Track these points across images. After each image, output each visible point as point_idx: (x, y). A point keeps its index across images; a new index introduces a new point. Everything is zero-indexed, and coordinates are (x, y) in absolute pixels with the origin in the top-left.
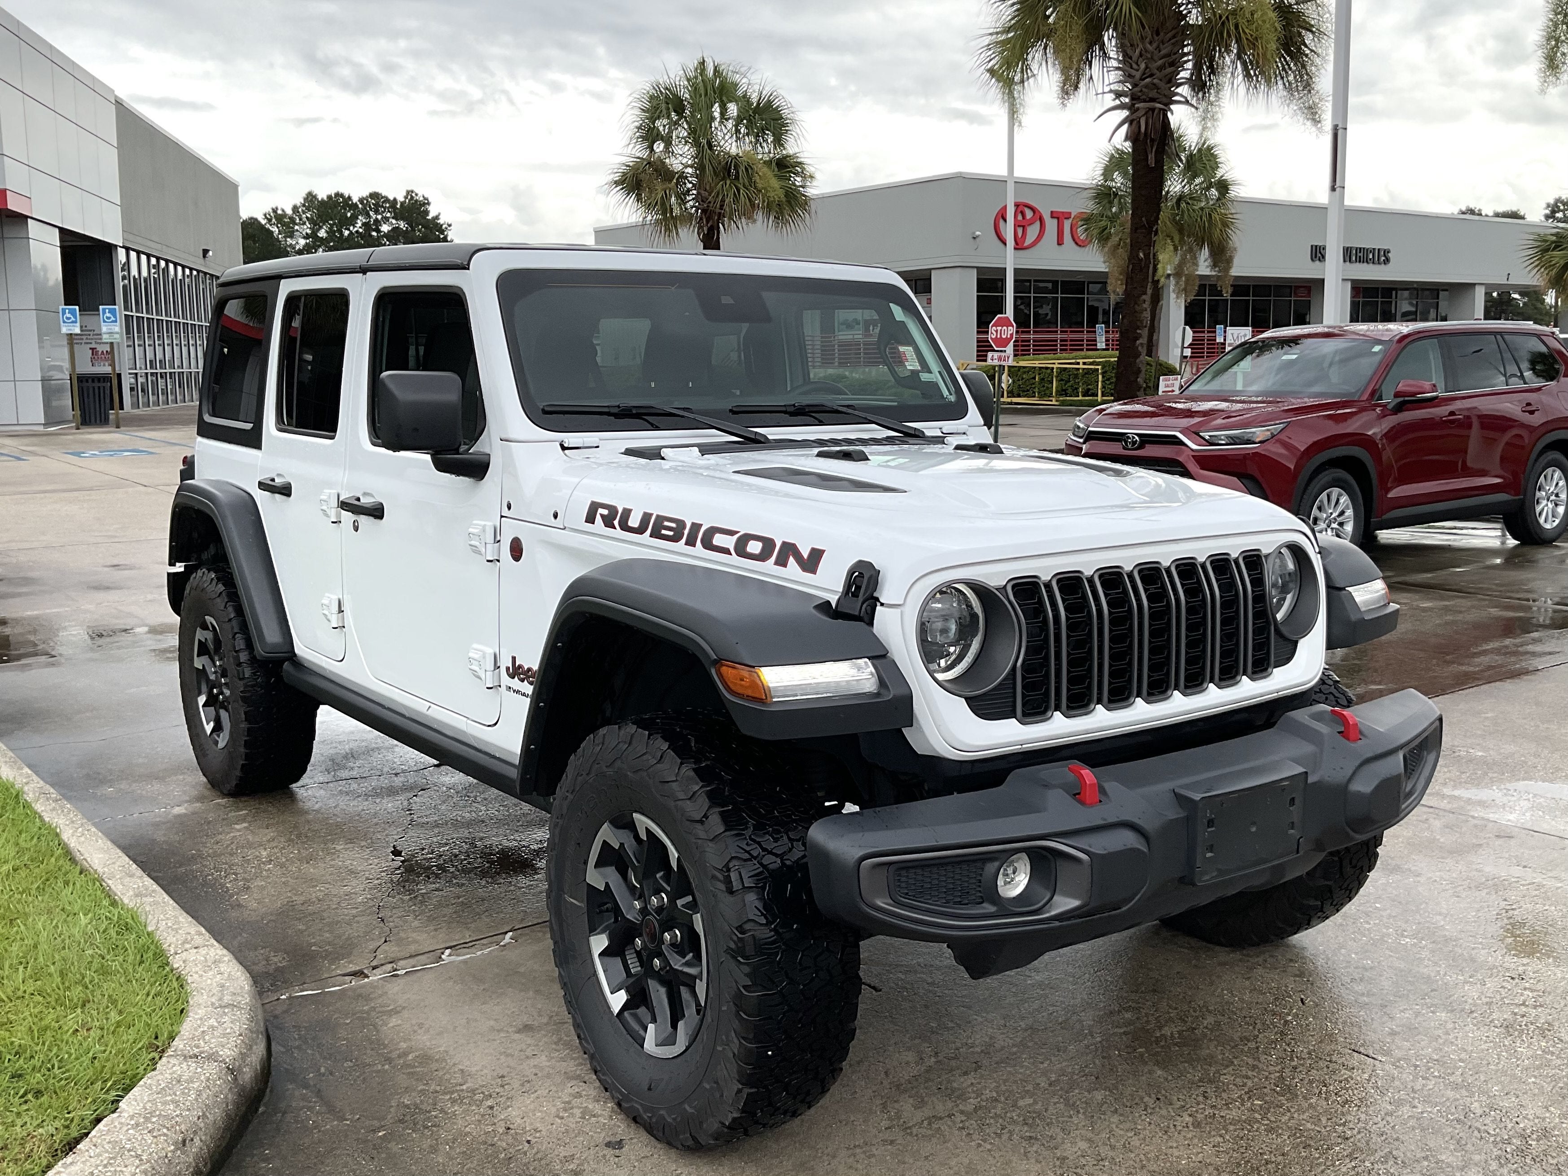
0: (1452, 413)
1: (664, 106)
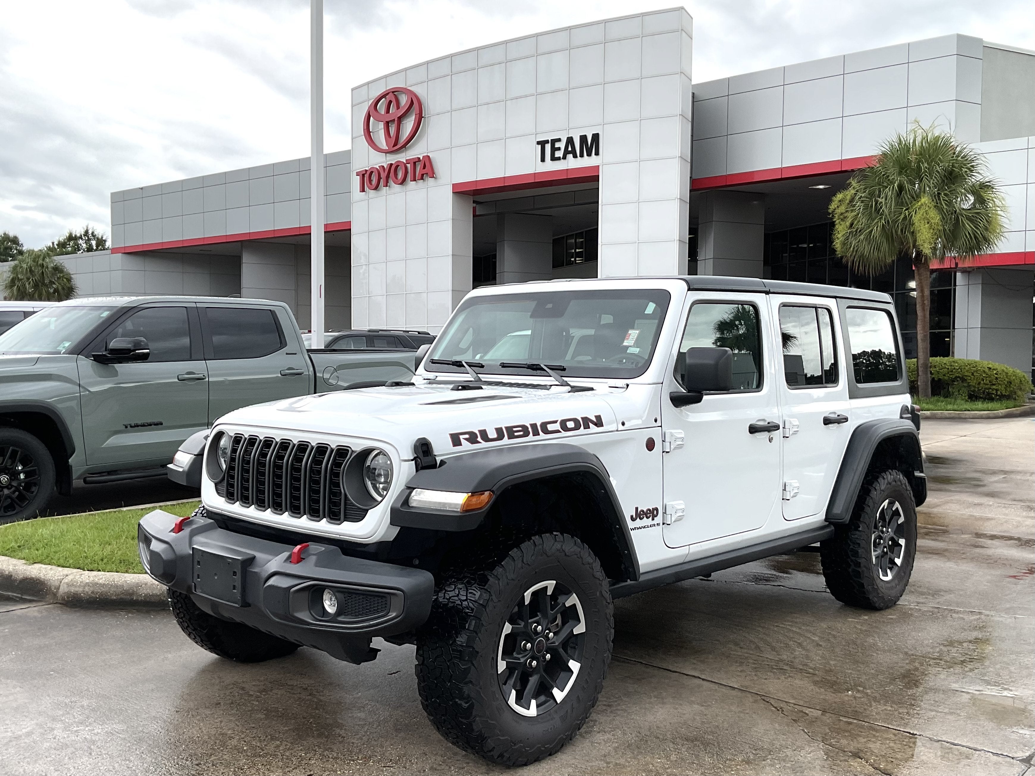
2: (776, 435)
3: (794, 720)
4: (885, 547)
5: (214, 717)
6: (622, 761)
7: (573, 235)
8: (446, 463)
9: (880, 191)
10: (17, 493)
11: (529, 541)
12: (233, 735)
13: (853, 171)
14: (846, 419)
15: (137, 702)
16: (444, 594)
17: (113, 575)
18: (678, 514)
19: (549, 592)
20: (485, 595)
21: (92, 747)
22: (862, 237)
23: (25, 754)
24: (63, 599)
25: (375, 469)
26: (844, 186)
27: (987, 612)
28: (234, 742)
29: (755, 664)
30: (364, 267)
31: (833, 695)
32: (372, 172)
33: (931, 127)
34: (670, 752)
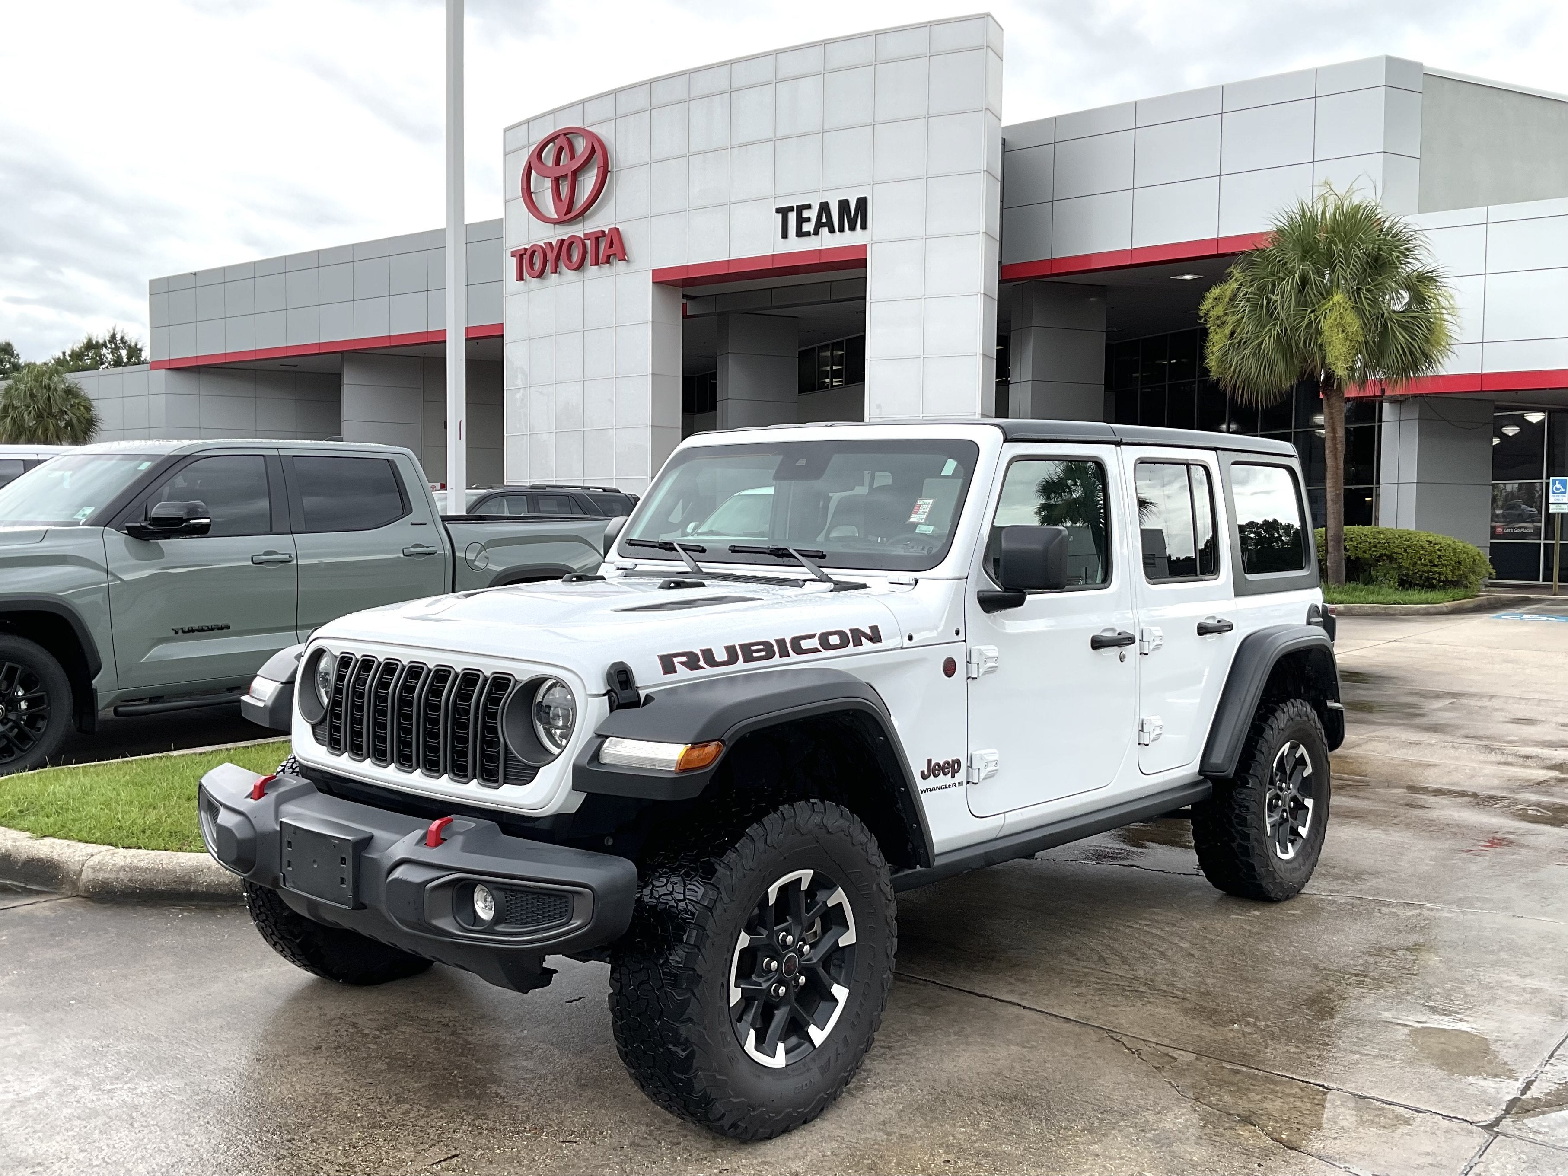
2: (1131, 651)
3: (1156, 1068)
4: (1284, 811)
5: (312, 1069)
6: (909, 1131)
7: (828, 345)
8: (653, 699)
9: (1273, 285)
10: (16, 730)
11: (775, 813)
12: (340, 1095)
13: (1234, 254)
14: (1230, 627)
15: (198, 1047)
16: (652, 890)
17: (160, 855)
18: (989, 769)
19: (804, 887)
20: (711, 893)
21: (134, 1114)
22: (1247, 352)
23: (35, 1126)
24: (87, 890)
25: (549, 707)
26: (1222, 278)
27: (1431, 906)
28: (343, 1106)
29: (1098, 983)
30: (522, 391)
31: (1212, 1029)
32: (534, 252)
33: (1348, 192)
34: (978, 1117)
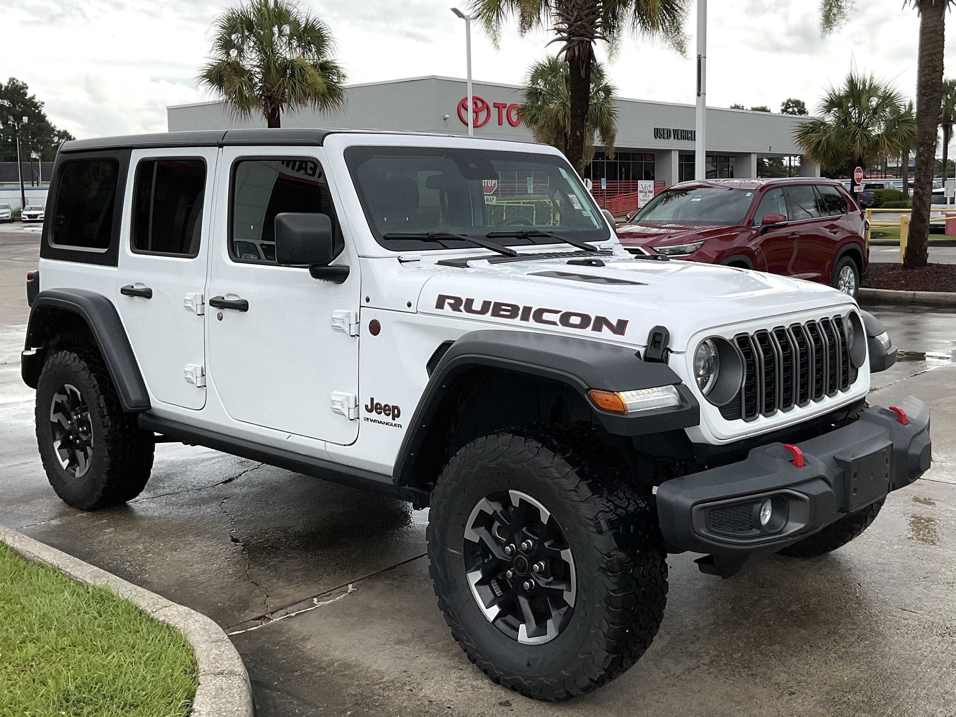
0: (793, 234)
1: (239, 25)
